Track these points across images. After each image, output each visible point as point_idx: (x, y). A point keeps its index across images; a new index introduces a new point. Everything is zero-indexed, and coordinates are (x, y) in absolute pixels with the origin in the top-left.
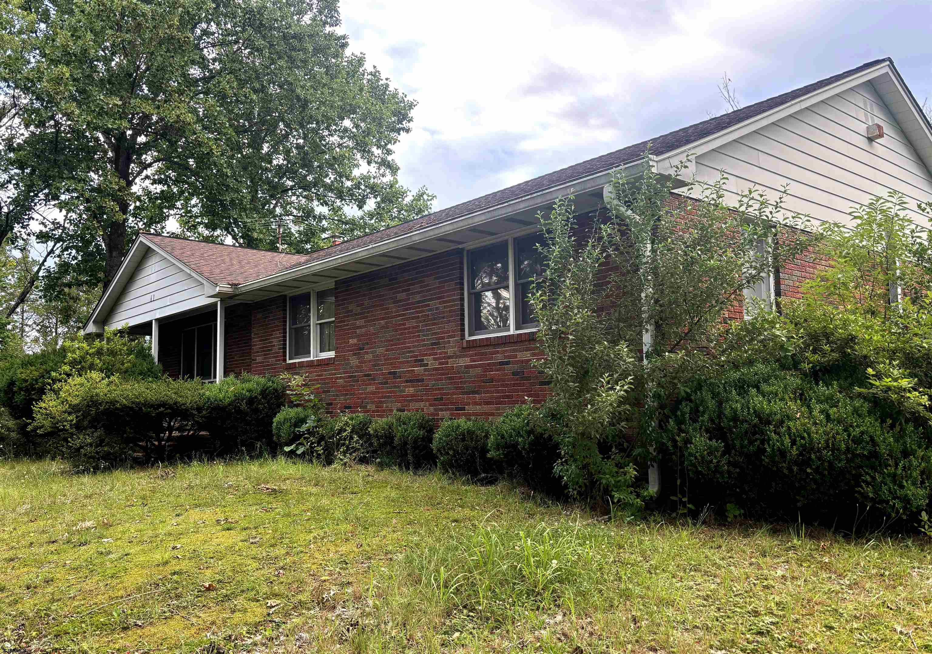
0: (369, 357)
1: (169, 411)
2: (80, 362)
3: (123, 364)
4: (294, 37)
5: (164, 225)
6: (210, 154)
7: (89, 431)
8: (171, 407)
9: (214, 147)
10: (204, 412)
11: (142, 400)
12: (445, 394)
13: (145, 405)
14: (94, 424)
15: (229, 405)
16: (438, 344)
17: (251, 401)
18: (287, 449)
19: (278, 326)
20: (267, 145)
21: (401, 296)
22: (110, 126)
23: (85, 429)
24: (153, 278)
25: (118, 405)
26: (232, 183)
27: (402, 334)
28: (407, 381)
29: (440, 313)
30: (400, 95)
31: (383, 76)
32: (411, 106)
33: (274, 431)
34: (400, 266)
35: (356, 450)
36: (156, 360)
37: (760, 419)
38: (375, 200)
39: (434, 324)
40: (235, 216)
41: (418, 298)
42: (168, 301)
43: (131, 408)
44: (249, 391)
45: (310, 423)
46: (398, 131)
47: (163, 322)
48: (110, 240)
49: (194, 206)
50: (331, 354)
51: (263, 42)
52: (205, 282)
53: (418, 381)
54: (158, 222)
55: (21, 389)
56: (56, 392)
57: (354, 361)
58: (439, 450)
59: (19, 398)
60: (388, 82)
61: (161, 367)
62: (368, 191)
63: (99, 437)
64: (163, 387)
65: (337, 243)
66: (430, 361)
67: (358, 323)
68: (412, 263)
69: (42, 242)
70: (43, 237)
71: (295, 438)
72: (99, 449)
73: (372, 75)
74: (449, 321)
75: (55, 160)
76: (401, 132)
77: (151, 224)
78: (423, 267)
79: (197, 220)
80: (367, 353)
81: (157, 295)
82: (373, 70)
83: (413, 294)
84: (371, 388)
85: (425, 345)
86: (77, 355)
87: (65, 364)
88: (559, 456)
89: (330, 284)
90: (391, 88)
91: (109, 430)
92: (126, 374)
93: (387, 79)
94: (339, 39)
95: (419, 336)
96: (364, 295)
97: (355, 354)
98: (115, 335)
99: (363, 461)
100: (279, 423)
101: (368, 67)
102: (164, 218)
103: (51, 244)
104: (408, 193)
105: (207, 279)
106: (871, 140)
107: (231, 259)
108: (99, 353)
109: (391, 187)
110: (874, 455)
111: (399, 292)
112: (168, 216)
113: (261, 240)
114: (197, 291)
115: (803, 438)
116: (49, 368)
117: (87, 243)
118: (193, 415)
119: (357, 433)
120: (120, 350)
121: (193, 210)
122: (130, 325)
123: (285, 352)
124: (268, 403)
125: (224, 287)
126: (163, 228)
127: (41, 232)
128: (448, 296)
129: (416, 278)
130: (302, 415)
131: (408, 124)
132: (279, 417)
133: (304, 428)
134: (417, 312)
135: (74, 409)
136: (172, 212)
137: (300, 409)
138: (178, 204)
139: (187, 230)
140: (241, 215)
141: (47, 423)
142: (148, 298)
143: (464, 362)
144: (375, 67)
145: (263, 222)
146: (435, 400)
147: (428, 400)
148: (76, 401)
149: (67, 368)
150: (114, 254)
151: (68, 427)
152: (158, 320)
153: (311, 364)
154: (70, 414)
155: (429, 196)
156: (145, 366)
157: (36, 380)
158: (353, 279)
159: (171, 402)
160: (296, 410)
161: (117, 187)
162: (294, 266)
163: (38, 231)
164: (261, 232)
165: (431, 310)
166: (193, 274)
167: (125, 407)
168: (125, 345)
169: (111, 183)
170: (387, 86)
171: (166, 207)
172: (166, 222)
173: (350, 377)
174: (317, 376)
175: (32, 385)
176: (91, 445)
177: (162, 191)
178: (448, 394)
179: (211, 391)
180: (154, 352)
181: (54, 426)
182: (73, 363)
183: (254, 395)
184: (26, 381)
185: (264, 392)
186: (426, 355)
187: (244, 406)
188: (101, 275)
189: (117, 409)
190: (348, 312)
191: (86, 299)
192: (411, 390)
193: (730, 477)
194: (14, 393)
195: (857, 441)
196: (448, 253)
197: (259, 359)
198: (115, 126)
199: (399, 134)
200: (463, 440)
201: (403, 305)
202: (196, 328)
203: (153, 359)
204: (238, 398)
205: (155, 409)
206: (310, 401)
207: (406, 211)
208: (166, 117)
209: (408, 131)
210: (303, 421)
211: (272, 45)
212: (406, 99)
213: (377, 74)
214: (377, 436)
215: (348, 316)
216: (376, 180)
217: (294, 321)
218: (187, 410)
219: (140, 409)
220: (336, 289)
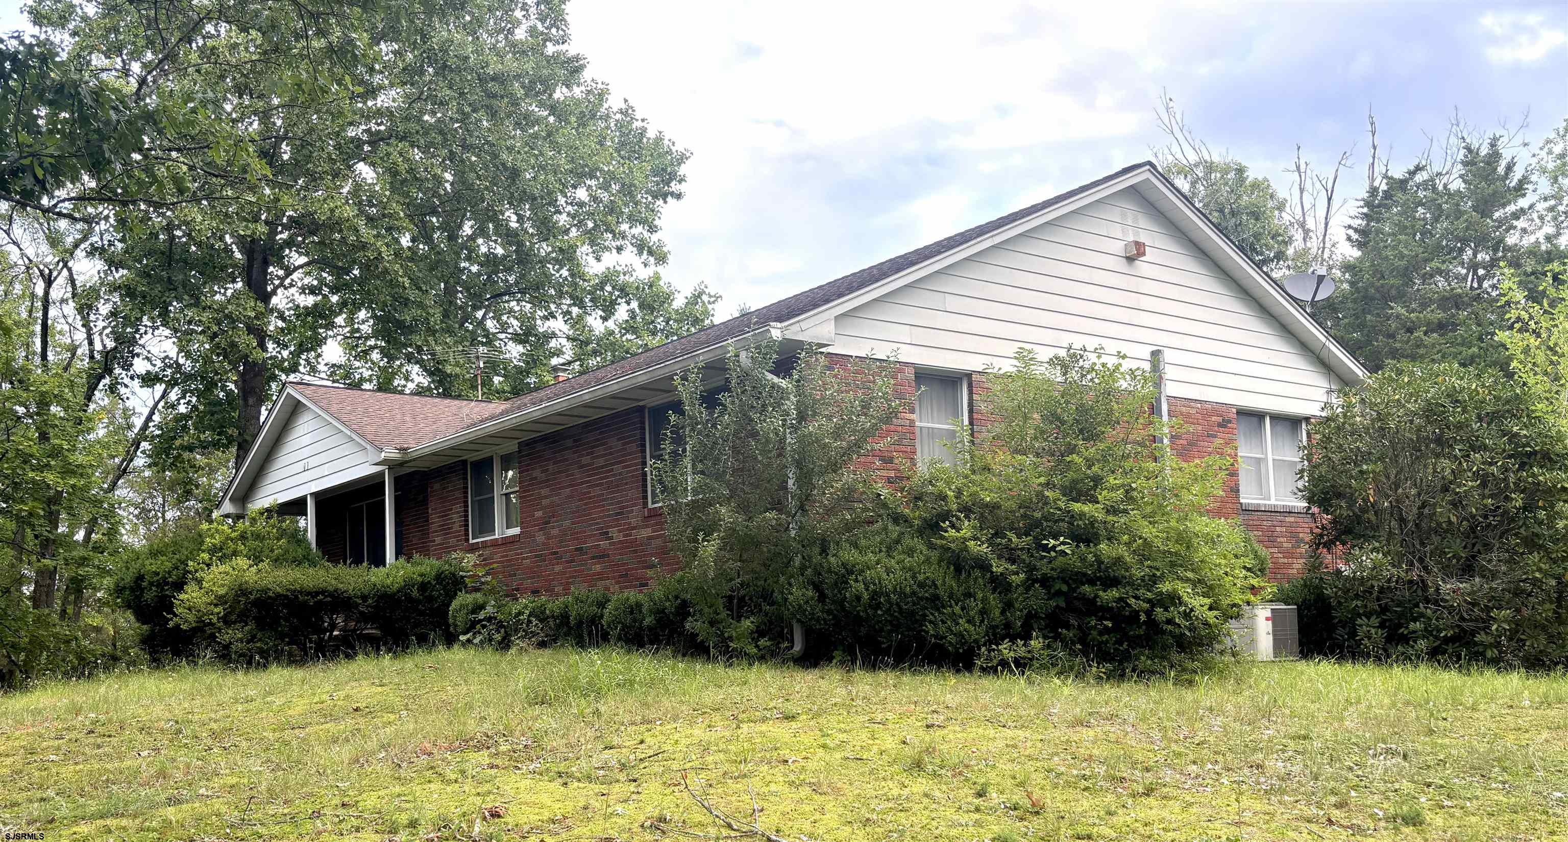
0: (555, 532)
1: (329, 599)
2: (221, 549)
3: (272, 551)
4: (493, 79)
5: (319, 351)
6: (379, 258)
7: (238, 625)
8: (331, 594)
9: (384, 249)
10: (370, 601)
11: (298, 587)
12: (629, 569)
13: (301, 592)
14: (243, 617)
15: (398, 591)
16: (621, 513)
17: (423, 586)
18: (463, 638)
19: (456, 499)
20: (470, 223)
21: (586, 460)
22: (242, 233)
23: (235, 623)
24: (306, 440)
25: (271, 594)
26: (413, 294)
27: (586, 504)
28: (593, 558)
29: (622, 479)
30: (666, 142)
31: (638, 115)
32: (682, 159)
33: (451, 621)
34: (586, 425)
35: (534, 634)
36: (314, 545)
37: (847, 570)
38: (628, 308)
39: (618, 492)
40: (419, 343)
41: (601, 462)
42: (326, 470)
43: (286, 597)
44: (421, 575)
45: (489, 610)
46: (664, 196)
47: (320, 497)
48: (244, 381)
49: (363, 322)
50: (516, 531)
51: (448, 92)
52: (368, 447)
53: (603, 556)
54: (312, 349)
55: (151, 584)
56: (199, 582)
57: (540, 538)
58: (609, 626)
59: (149, 596)
60: (644, 124)
61: (320, 554)
62: (617, 293)
63: (250, 632)
64: (322, 572)
65: (561, 379)
66: (614, 532)
67: (544, 492)
68: (595, 422)
69: (148, 386)
70: (149, 380)
71: (471, 627)
72: (250, 646)
73: (622, 113)
74: (632, 488)
75: (169, 278)
76: (669, 199)
77: (302, 352)
78: (607, 426)
79: (369, 343)
80: (553, 527)
81: (313, 462)
82: (624, 106)
83: (597, 457)
84: (558, 568)
85: (609, 516)
86: (217, 540)
87: (203, 551)
88: (689, 614)
89: (513, 447)
90: (651, 134)
91: (261, 624)
92: (277, 561)
93: (643, 120)
94: (569, 61)
95: (603, 506)
96: (549, 460)
97: (541, 529)
98: (262, 514)
99: (542, 645)
100: (456, 610)
101: (614, 103)
102: (319, 342)
103: (159, 388)
104: (676, 295)
105: (371, 443)
106: (1130, 259)
107: (403, 414)
108: (243, 537)
109: (651, 286)
110: (935, 598)
111: (583, 456)
112: (326, 338)
113: (457, 375)
114: (360, 457)
115: (875, 584)
116: (184, 558)
117: (211, 385)
118: (358, 605)
119: (537, 617)
120: (269, 533)
121: (362, 327)
122: (279, 502)
123: (467, 530)
124: (444, 589)
125: (391, 453)
126: (319, 355)
127: (148, 373)
128: (630, 460)
129: (598, 440)
130: (480, 601)
131: (678, 187)
132: (455, 604)
133: (481, 616)
134: (602, 479)
135: (221, 600)
136: (330, 333)
137: (479, 595)
138: (340, 320)
139: (355, 357)
140: (427, 341)
141: (191, 618)
142: (299, 467)
143: (646, 533)
144: (626, 101)
145: (460, 348)
146: (620, 576)
147: (614, 578)
148: (222, 591)
149: (205, 556)
150: (251, 401)
151: (215, 620)
152: (316, 495)
153: (495, 543)
154: (216, 605)
155: (710, 296)
156: (300, 552)
157: (169, 572)
158: (534, 441)
159: (330, 588)
160: (474, 595)
161: (253, 314)
162: (487, 419)
163: (144, 373)
164: (457, 364)
165: (614, 475)
166: (354, 436)
167: (279, 596)
168: (273, 526)
169: (245, 309)
170: (644, 130)
171: (321, 326)
172: (324, 347)
173: (536, 556)
174: (502, 557)
175: (164, 578)
176: (241, 640)
177: (316, 305)
178: (633, 569)
179: (377, 577)
180: (311, 535)
181: (200, 620)
182: (213, 550)
183: (426, 580)
184: (158, 574)
185: (439, 577)
186: (611, 527)
187: (415, 593)
188: (233, 431)
189: (270, 597)
190: (532, 479)
191: (208, 465)
192: (598, 568)
193: (826, 623)
194: (142, 590)
195: (921, 585)
196: (627, 412)
197: (438, 540)
198: (249, 232)
199: (665, 202)
200: (632, 613)
201: (588, 471)
202: (364, 503)
203: (310, 544)
204: (408, 584)
205: (313, 597)
206: (487, 583)
207: (675, 321)
208: (316, 212)
209: (679, 196)
210: (482, 607)
211: (462, 94)
212: (674, 149)
213: (630, 111)
214: (553, 616)
215: (533, 484)
216: (627, 277)
217: (477, 493)
218: (349, 598)
219: (297, 597)
220: (519, 452)
